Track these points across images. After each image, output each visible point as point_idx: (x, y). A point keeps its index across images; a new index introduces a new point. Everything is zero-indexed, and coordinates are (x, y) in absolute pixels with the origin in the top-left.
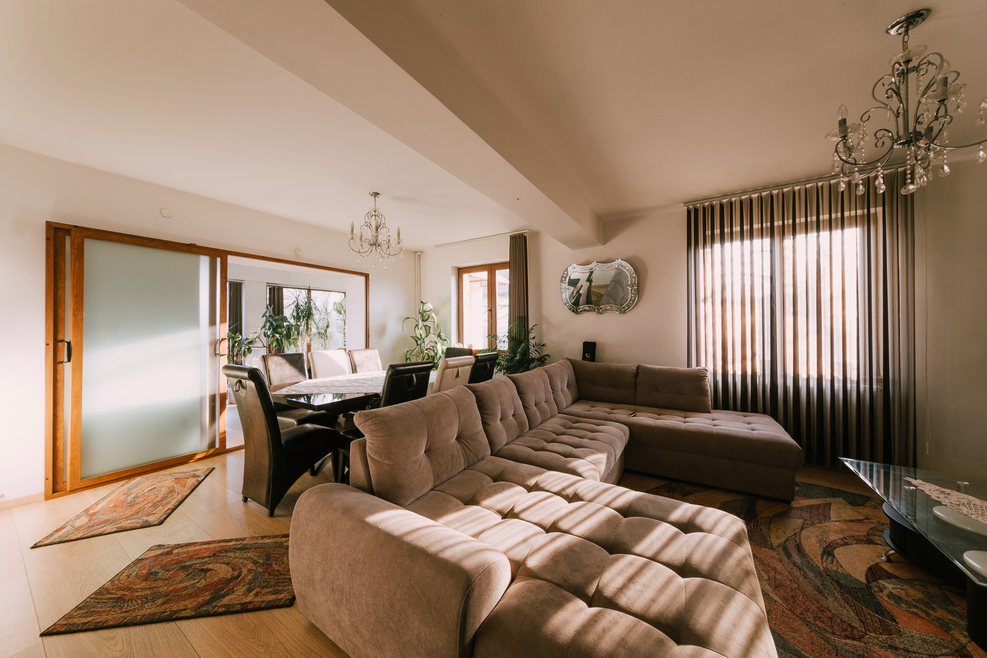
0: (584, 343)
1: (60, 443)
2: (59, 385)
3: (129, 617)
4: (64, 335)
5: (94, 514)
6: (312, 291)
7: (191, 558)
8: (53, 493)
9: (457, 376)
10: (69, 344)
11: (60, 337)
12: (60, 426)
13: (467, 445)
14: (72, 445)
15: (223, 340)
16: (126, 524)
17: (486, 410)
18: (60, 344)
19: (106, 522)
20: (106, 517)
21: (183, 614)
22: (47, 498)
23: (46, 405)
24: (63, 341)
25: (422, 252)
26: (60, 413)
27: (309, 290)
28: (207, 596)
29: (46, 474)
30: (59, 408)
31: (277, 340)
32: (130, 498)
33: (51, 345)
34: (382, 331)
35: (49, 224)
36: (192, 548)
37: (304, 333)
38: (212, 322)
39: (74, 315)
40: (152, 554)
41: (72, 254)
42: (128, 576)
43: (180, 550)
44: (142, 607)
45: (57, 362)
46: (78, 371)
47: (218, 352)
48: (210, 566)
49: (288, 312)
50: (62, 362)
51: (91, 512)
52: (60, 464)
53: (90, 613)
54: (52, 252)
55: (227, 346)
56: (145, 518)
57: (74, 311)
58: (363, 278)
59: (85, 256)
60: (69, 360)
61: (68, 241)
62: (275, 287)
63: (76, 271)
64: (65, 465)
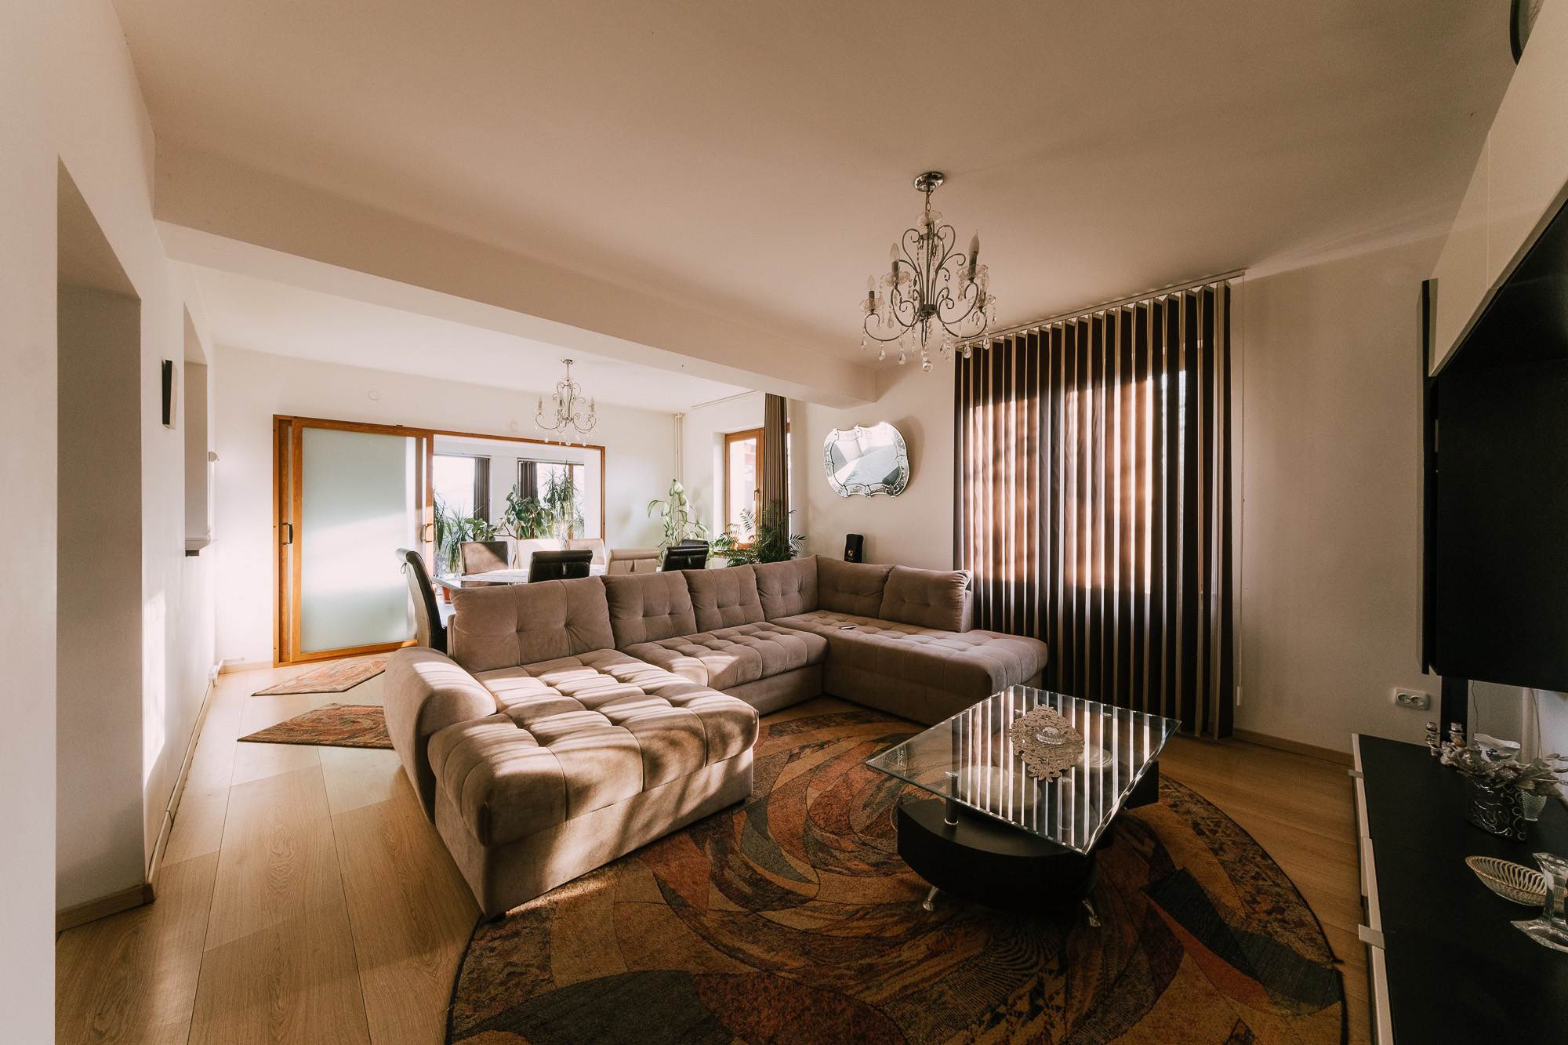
0: (848, 536)
1: (285, 618)
2: (284, 564)
3: (290, 739)
4: (287, 519)
5: (301, 680)
6: (574, 466)
7: (350, 714)
8: (280, 662)
9: (632, 570)
10: (291, 526)
11: (284, 521)
12: (285, 602)
13: (576, 632)
14: (294, 620)
15: (428, 525)
16: (319, 689)
17: (618, 602)
18: (284, 527)
19: (306, 686)
20: (308, 683)
21: (325, 742)
22: (275, 666)
23: (274, 581)
24: (286, 524)
25: (683, 415)
26: (285, 591)
27: (571, 465)
28: (346, 735)
29: (274, 644)
30: (284, 585)
31: (523, 527)
32: (333, 672)
33: (277, 528)
34: (625, 518)
35: (275, 417)
36: (355, 708)
37: (560, 519)
38: (419, 506)
39: (295, 500)
40: (327, 708)
41: (293, 443)
42: (303, 719)
43: (347, 708)
44: (302, 735)
45: (281, 544)
46: (298, 551)
47: (424, 538)
48: (360, 720)
49: (543, 492)
50: (286, 543)
51: (301, 678)
52: (285, 637)
53: (268, 734)
54: (277, 442)
55: (433, 532)
56: (335, 686)
57: (295, 496)
58: (598, 452)
59: (303, 444)
60: (291, 542)
61: (290, 429)
62: (527, 462)
63: (296, 459)
64: (288, 638)
